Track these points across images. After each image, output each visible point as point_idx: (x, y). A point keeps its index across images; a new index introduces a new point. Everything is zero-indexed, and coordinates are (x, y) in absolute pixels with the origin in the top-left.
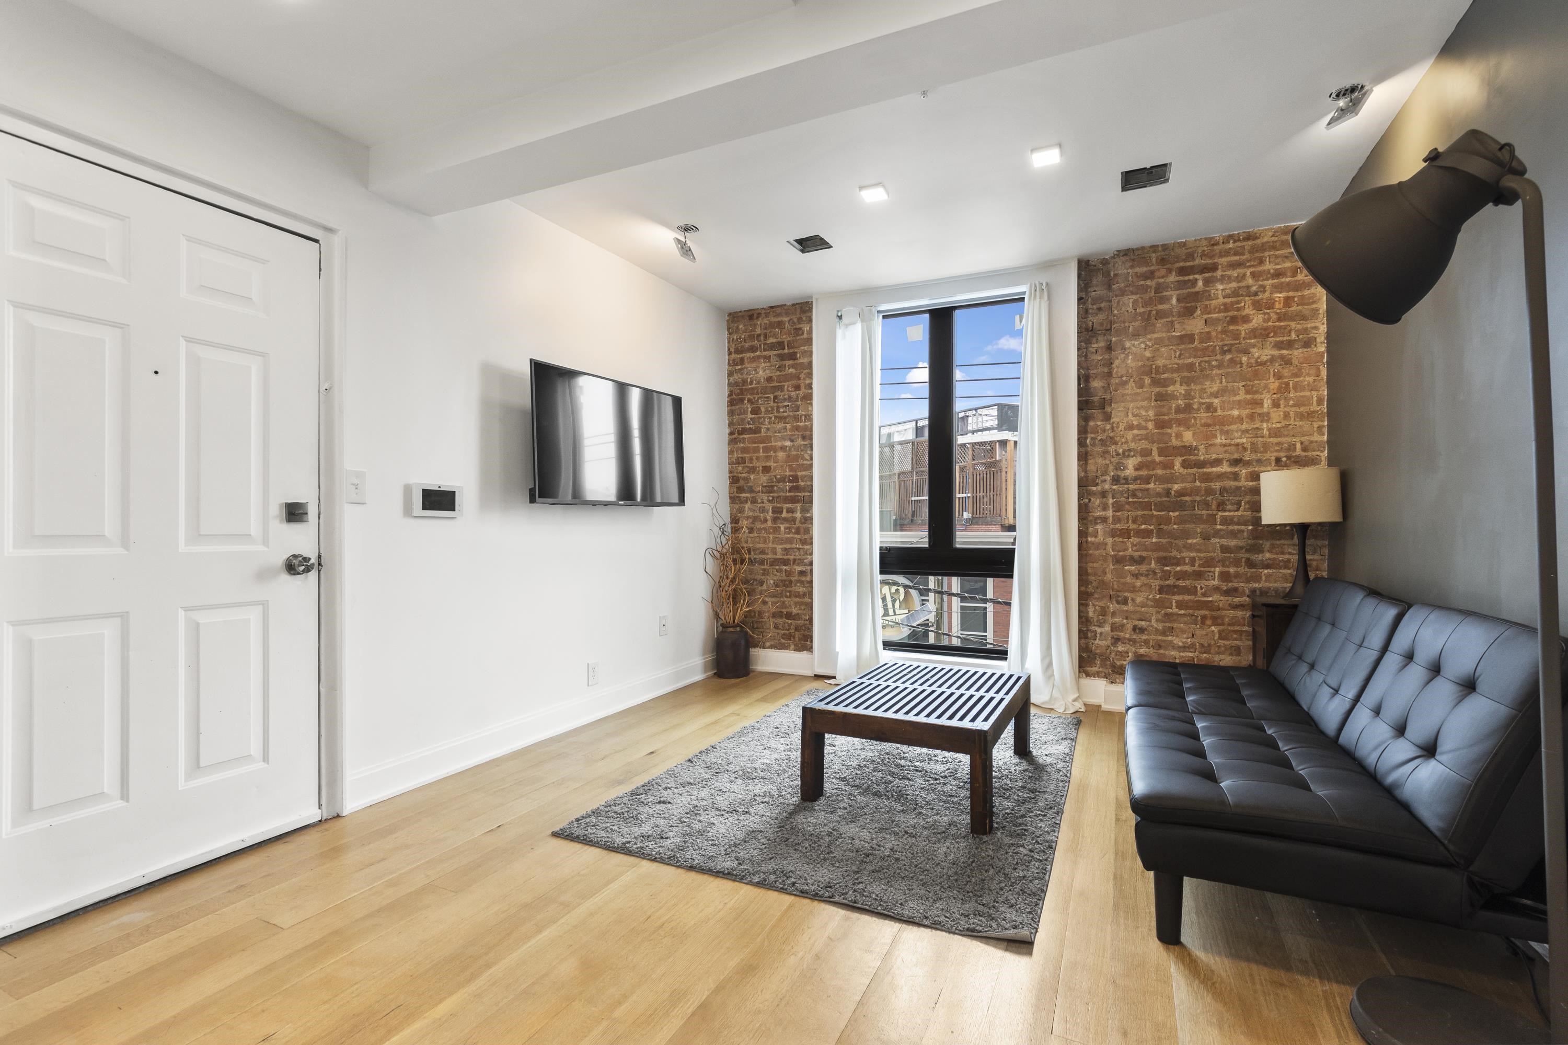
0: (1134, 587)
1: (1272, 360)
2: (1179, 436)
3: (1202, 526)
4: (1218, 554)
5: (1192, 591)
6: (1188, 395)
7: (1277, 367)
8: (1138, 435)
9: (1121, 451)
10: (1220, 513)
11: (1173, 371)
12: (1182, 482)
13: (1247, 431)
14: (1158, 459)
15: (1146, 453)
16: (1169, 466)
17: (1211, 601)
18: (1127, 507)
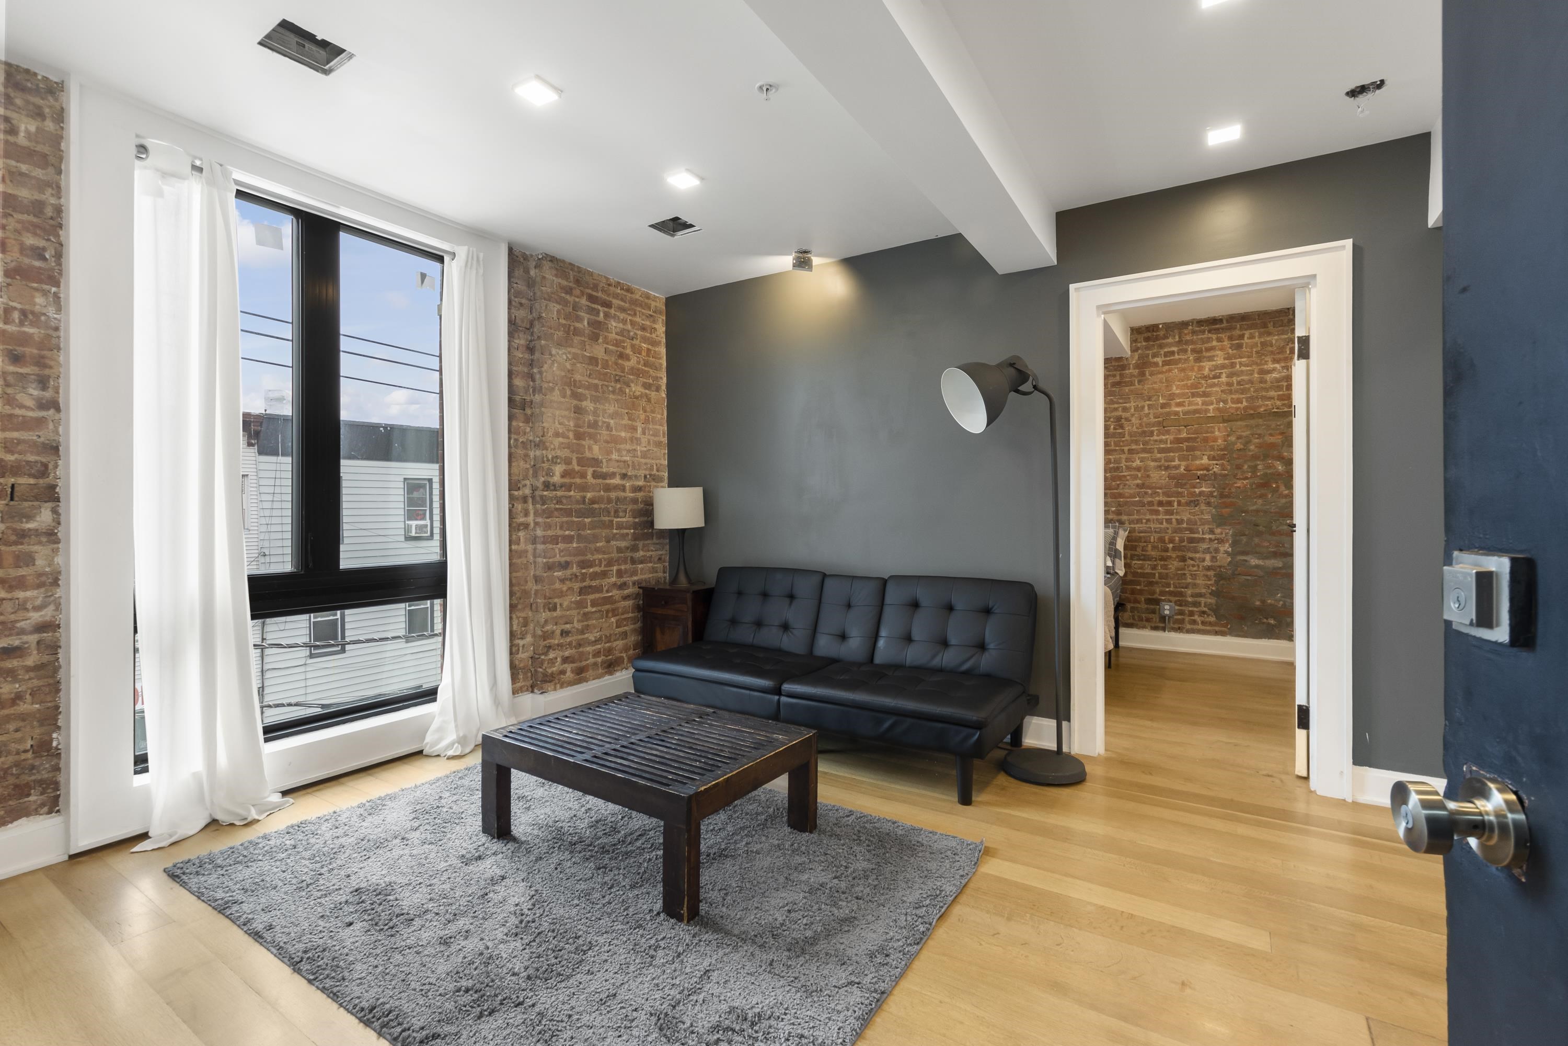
0: (562, 592)
1: (641, 396)
2: (590, 448)
3: (605, 531)
4: (615, 555)
5: (599, 589)
6: (595, 413)
7: (643, 402)
8: (562, 443)
9: (550, 457)
10: (615, 520)
11: (588, 388)
12: (593, 491)
13: (629, 451)
14: (577, 468)
15: (568, 461)
16: (583, 476)
17: (612, 596)
18: (556, 513)
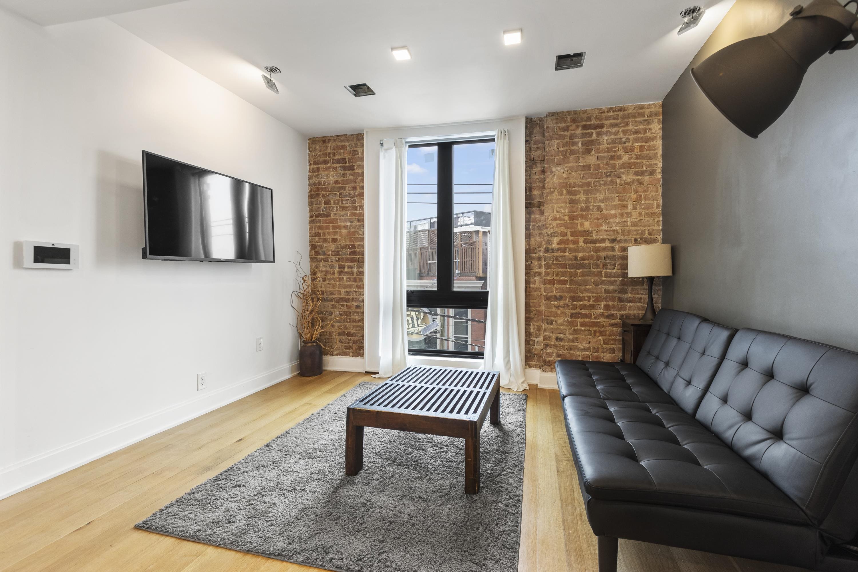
0: (557, 314)
1: (633, 182)
2: (582, 225)
3: (594, 278)
4: (603, 294)
5: (589, 316)
6: (587, 201)
7: (635, 186)
8: (559, 224)
9: (549, 233)
10: (604, 271)
11: (579, 186)
12: (584, 252)
13: (619, 223)
14: (570, 238)
15: (564, 234)
16: (576, 242)
17: (599, 322)
18: (553, 266)
